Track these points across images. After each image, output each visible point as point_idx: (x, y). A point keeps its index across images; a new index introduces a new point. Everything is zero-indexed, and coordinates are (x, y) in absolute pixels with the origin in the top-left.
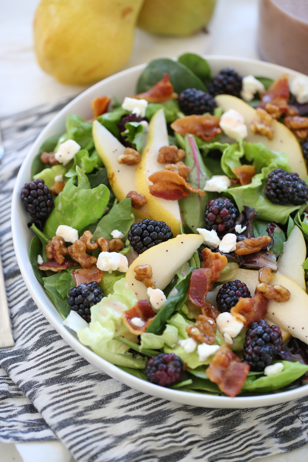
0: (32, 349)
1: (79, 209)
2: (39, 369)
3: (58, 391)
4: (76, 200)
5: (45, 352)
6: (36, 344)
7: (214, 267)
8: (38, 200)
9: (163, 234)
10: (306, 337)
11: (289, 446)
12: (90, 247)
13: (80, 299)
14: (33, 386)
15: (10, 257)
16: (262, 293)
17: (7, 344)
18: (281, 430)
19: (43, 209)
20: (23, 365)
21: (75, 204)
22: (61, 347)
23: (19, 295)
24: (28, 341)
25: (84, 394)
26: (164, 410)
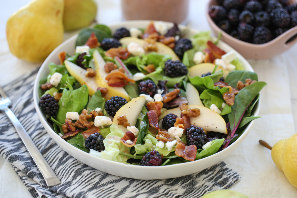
0: (73, 180)
1: (75, 101)
2: (82, 186)
3: (97, 192)
4: (72, 97)
5: (81, 178)
6: (73, 177)
7: (157, 108)
8: (51, 104)
9: (124, 101)
10: (216, 127)
11: (225, 187)
12: (89, 117)
13: (93, 142)
14: (82, 194)
15: (40, 144)
16: (185, 115)
17: (57, 183)
18: (218, 182)
19: (54, 108)
20: (71, 188)
21: (72, 100)
22: (89, 173)
23: (53, 160)
24: (68, 177)
25: (112, 190)
26: (155, 187)
